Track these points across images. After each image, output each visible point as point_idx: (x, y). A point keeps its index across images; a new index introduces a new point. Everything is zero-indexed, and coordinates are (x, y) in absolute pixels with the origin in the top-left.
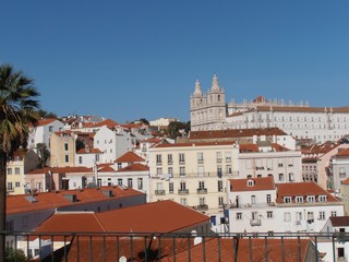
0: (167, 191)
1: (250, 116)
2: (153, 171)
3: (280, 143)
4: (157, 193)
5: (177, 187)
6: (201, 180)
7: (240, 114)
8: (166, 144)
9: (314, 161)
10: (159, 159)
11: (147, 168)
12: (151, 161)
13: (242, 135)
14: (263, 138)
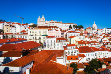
0: (32, 39)
1: (50, 24)
2: (29, 34)
3: (57, 29)
4: (30, 39)
5: (34, 38)
6: (40, 37)
7: (48, 23)
8: (32, 29)
9: (63, 33)
10: (30, 32)
11: (28, 34)
12: (29, 32)
13: (49, 27)
14: (53, 28)
